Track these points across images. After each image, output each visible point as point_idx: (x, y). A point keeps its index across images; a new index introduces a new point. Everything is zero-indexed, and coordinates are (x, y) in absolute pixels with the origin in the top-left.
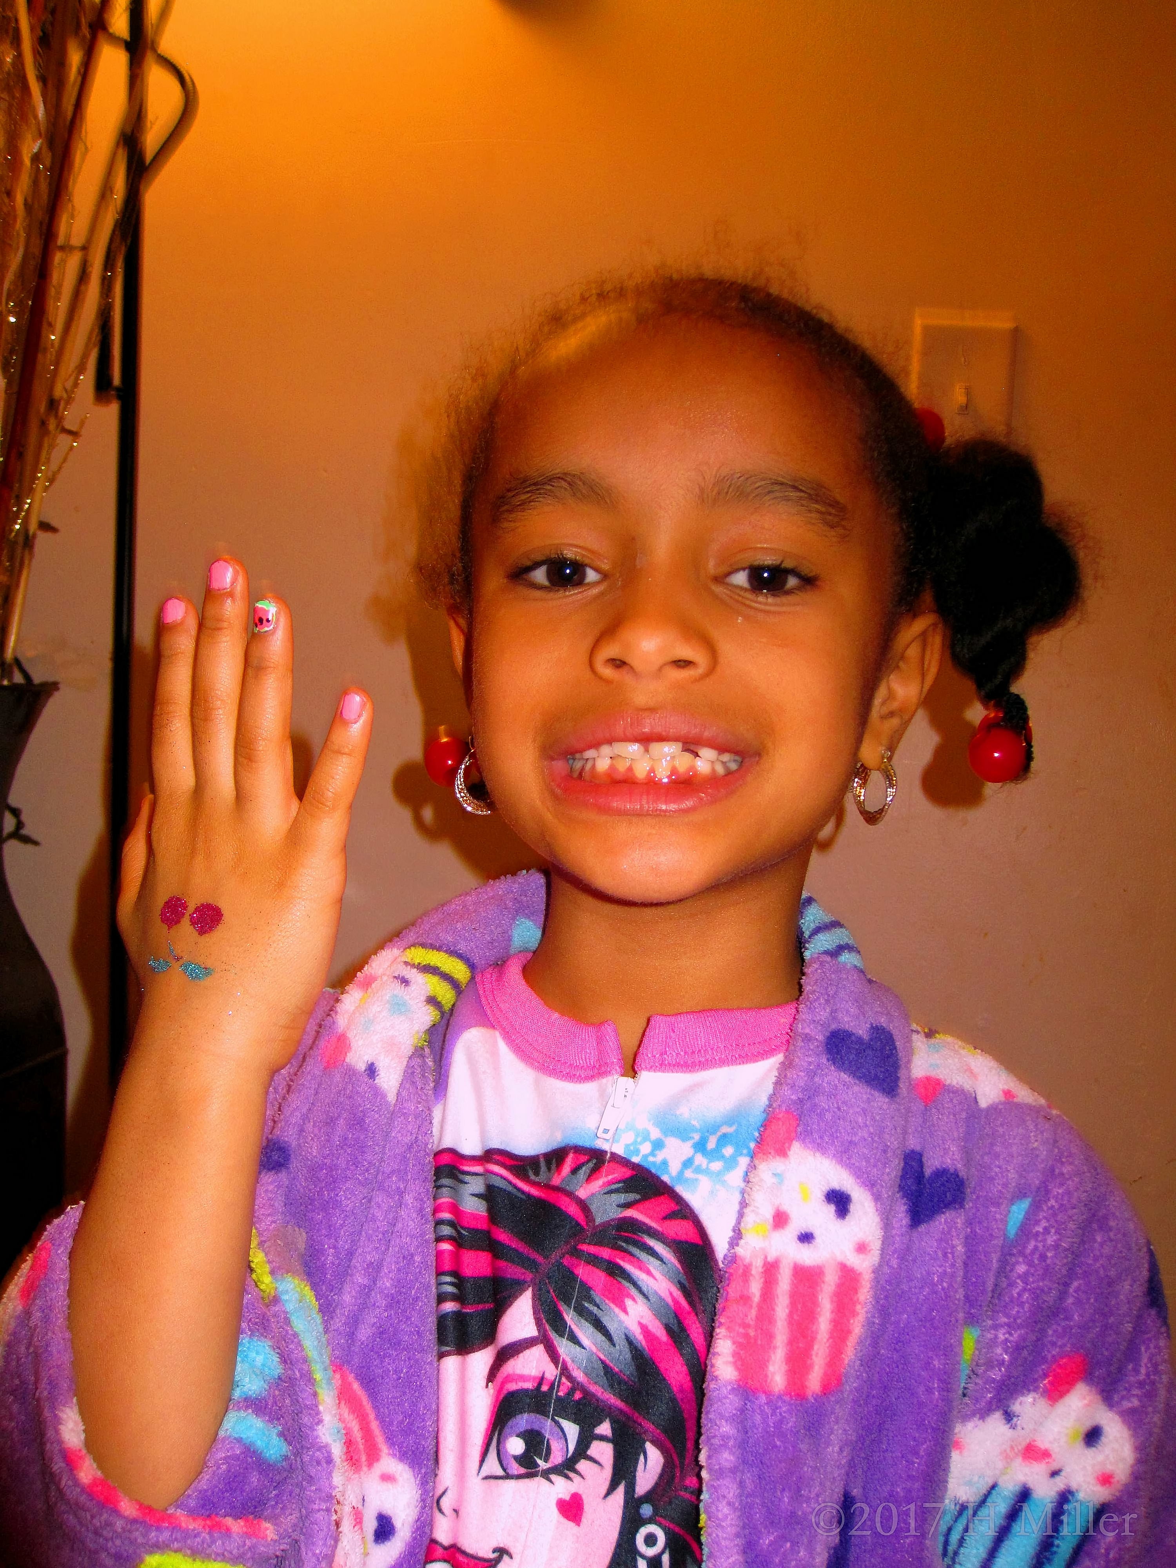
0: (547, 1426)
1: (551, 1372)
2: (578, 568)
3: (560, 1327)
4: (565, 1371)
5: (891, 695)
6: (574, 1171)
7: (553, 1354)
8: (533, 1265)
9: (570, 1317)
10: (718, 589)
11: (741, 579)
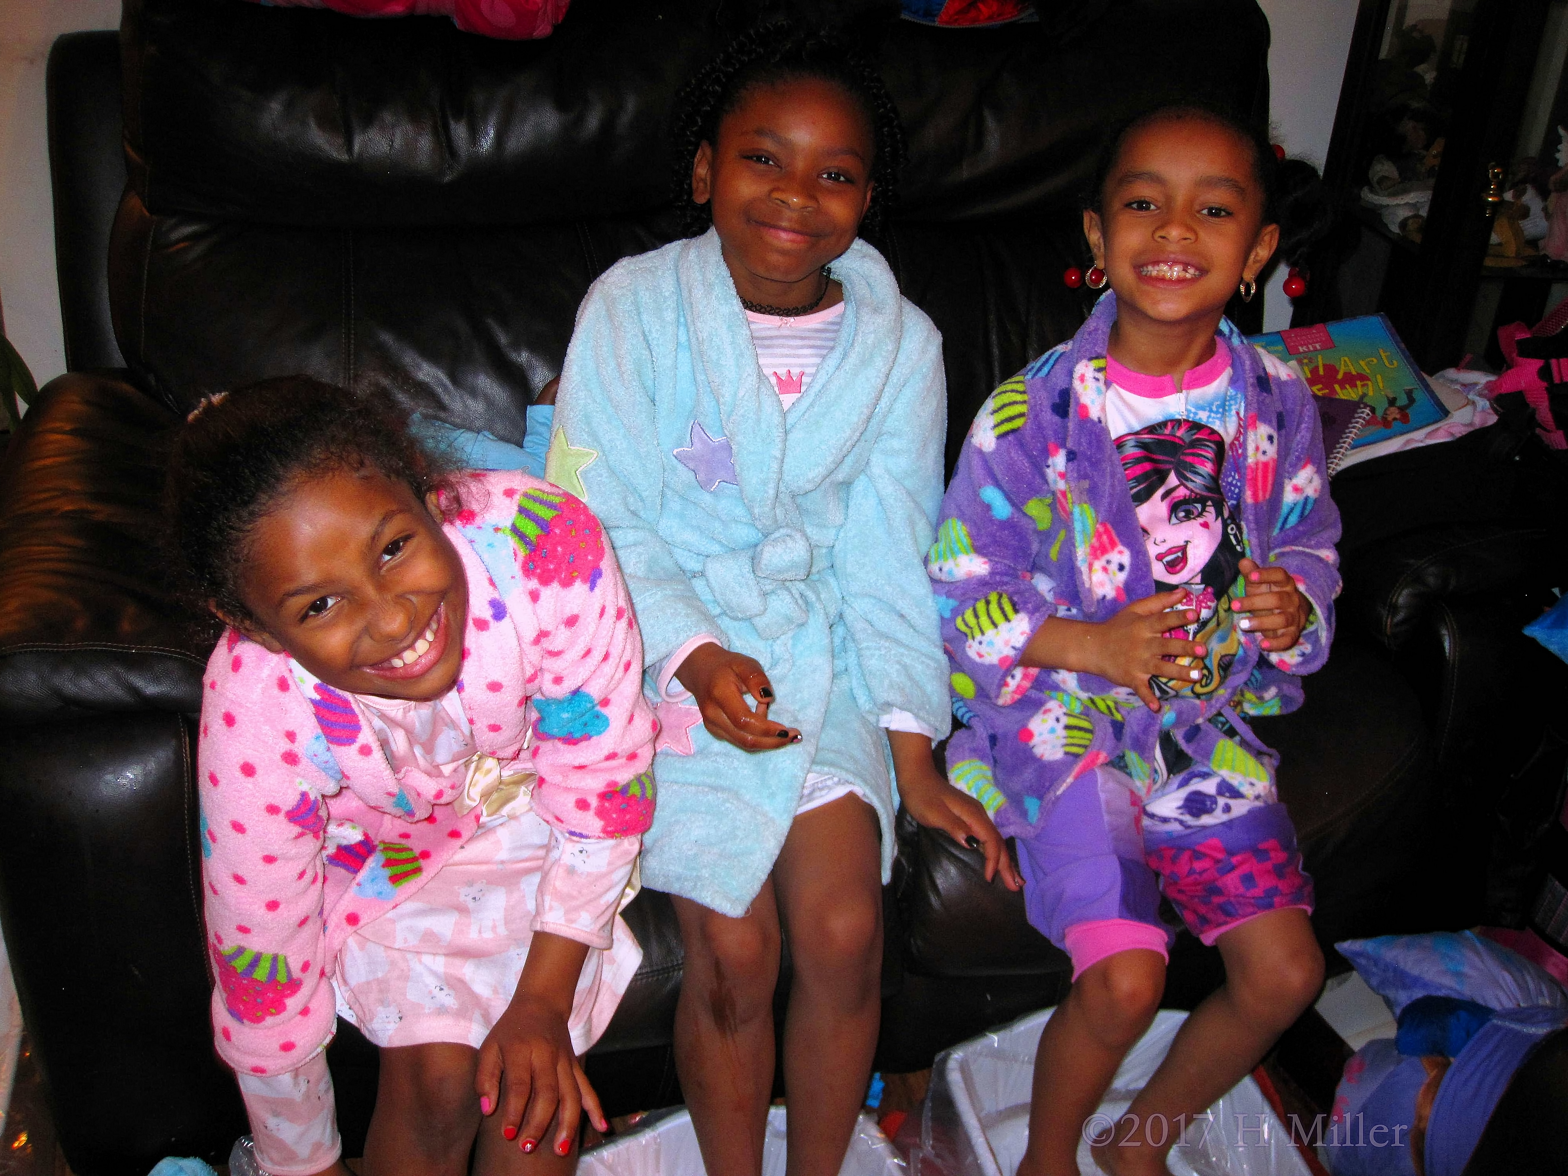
0: (1190, 507)
1: (1188, 493)
2: (1148, 203)
3: (1187, 479)
4: (1192, 491)
5: (1257, 255)
6: (1173, 428)
7: (1187, 487)
8: (1171, 463)
9: (1189, 475)
10: (1198, 215)
11: (1205, 212)
